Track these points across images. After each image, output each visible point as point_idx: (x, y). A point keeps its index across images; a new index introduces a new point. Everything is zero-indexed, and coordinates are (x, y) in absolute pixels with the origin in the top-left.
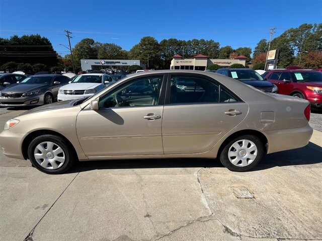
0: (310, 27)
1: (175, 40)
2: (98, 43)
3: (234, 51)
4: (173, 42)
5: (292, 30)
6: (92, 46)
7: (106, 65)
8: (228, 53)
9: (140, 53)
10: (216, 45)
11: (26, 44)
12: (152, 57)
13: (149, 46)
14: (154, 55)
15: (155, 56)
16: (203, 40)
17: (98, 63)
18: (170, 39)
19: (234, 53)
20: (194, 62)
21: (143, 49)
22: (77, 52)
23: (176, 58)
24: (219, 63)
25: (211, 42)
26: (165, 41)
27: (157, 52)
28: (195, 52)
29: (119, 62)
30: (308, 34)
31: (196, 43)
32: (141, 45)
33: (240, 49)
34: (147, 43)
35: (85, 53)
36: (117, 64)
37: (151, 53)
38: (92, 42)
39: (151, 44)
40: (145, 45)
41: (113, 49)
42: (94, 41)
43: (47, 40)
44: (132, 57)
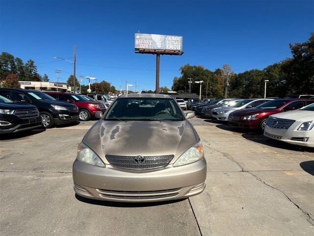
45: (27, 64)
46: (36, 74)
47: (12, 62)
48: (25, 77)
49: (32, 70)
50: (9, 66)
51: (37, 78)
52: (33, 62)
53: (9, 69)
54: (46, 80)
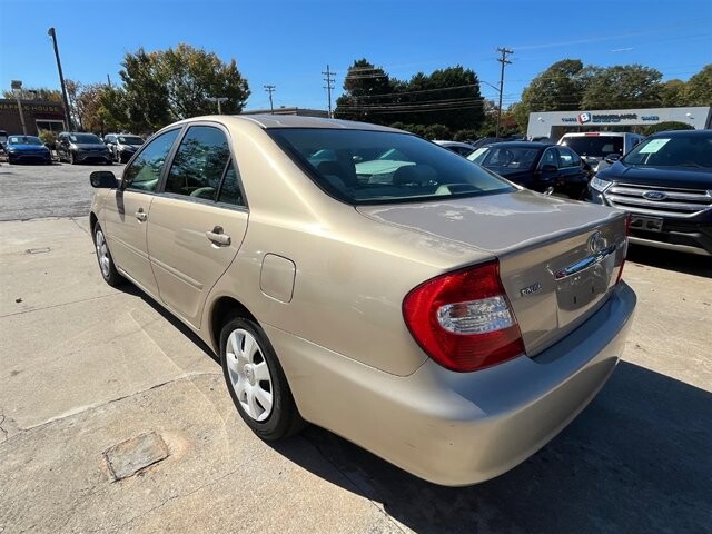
2: (591, 67)
6: (573, 78)
7: (591, 123)
11: (433, 86)
17: (571, 120)
22: (533, 95)
29: (634, 117)
35: (551, 98)
36: (624, 122)
38: (576, 67)
41: (630, 80)
42: (581, 66)
43: (473, 74)
44: (691, 98)
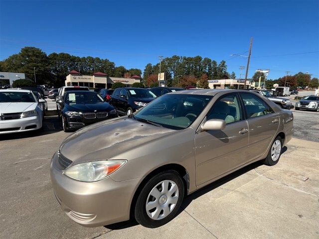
0: (178, 58)
1: (68, 55)
3: (128, 71)
4: (65, 57)
5: (168, 59)
8: (122, 72)
9: (23, 65)
10: (112, 65)
12: (40, 71)
13: (34, 58)
14: (42, 69)
15: (45, 71)
16: (99, 59)
18: (61, 54)
19: (127, 73)
20: (94, 80)
21: (27, 60)
23: (72, 74)
24: (123, 81)
25: (106, 61)
26: (55, 55)
27: (47, 66)
28: (91, 69)
30: (178, 63)
31: (92, 60)
32: (23, 56)
33: (132, 70)
34: (30, 54)
37: (38, 66)
39: (37, 56)
40: (29, 56)
44: (9, 69)
45: (220, 65)
46: (225, 72)
47: (210, 65)
48: (217, 76)
49: (223, 69)
50: (207, 68)
51: (226, 77)
52: (225, 62)
53: (207, 71)
54: (233, 77)
